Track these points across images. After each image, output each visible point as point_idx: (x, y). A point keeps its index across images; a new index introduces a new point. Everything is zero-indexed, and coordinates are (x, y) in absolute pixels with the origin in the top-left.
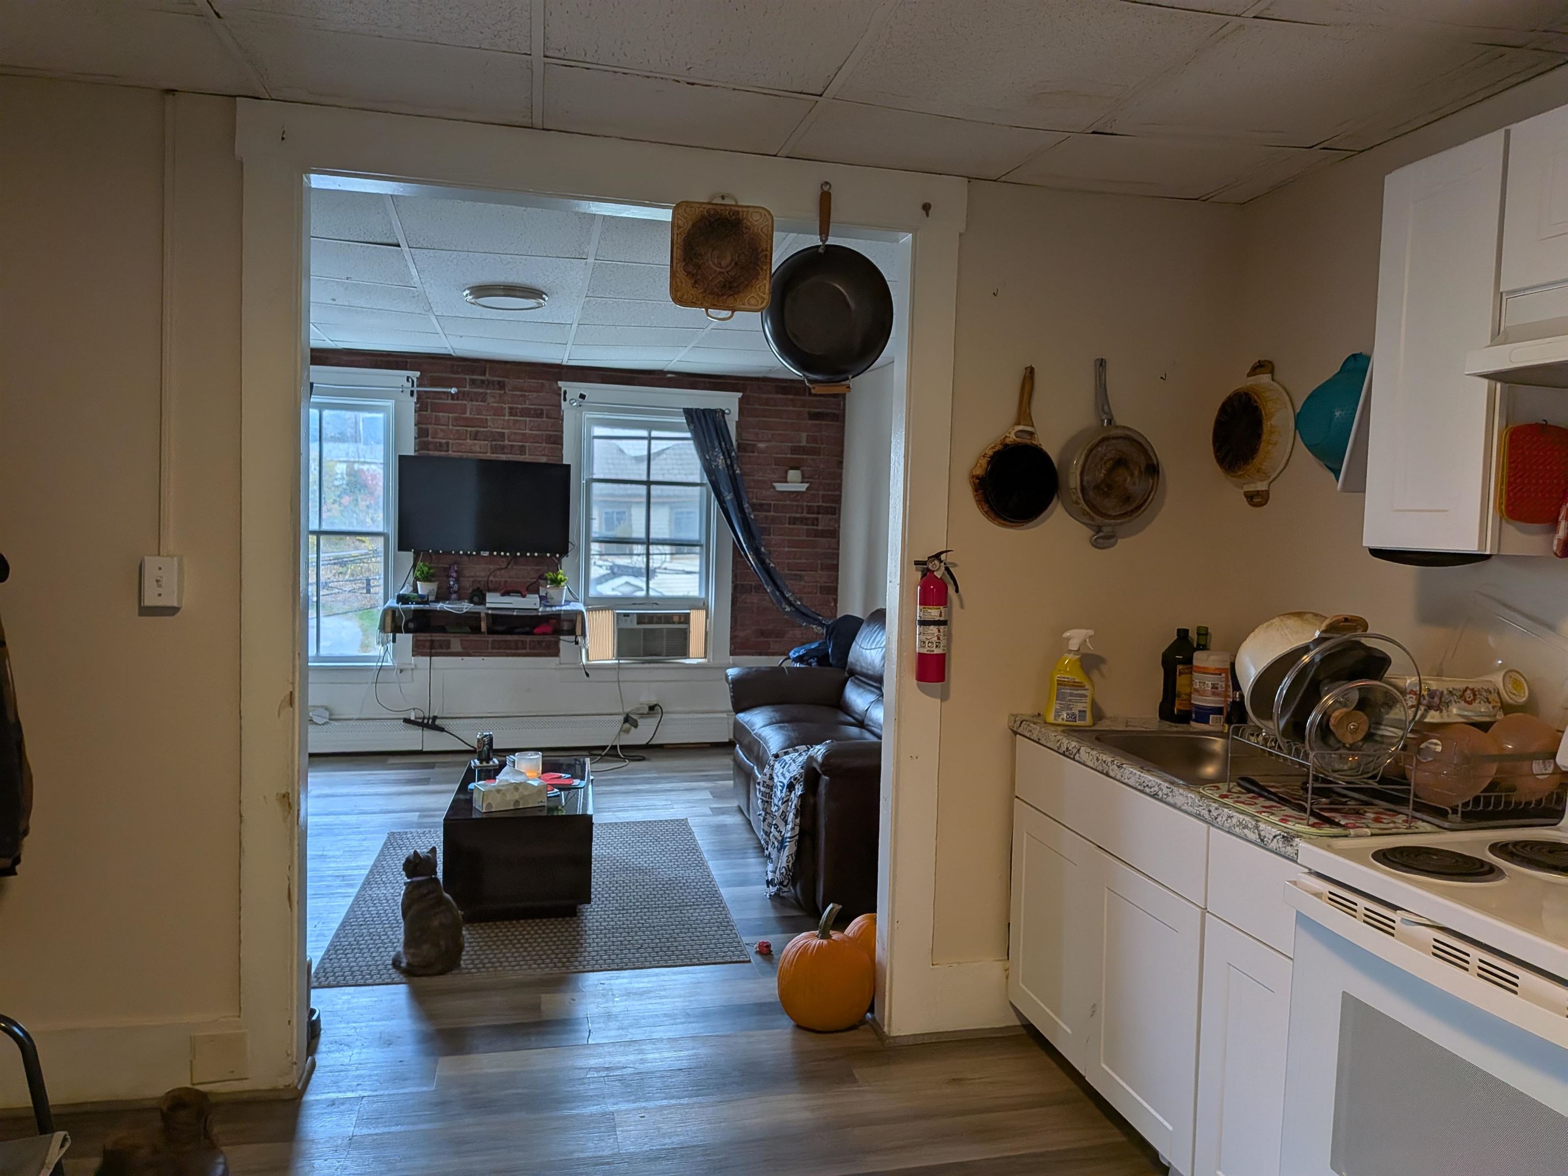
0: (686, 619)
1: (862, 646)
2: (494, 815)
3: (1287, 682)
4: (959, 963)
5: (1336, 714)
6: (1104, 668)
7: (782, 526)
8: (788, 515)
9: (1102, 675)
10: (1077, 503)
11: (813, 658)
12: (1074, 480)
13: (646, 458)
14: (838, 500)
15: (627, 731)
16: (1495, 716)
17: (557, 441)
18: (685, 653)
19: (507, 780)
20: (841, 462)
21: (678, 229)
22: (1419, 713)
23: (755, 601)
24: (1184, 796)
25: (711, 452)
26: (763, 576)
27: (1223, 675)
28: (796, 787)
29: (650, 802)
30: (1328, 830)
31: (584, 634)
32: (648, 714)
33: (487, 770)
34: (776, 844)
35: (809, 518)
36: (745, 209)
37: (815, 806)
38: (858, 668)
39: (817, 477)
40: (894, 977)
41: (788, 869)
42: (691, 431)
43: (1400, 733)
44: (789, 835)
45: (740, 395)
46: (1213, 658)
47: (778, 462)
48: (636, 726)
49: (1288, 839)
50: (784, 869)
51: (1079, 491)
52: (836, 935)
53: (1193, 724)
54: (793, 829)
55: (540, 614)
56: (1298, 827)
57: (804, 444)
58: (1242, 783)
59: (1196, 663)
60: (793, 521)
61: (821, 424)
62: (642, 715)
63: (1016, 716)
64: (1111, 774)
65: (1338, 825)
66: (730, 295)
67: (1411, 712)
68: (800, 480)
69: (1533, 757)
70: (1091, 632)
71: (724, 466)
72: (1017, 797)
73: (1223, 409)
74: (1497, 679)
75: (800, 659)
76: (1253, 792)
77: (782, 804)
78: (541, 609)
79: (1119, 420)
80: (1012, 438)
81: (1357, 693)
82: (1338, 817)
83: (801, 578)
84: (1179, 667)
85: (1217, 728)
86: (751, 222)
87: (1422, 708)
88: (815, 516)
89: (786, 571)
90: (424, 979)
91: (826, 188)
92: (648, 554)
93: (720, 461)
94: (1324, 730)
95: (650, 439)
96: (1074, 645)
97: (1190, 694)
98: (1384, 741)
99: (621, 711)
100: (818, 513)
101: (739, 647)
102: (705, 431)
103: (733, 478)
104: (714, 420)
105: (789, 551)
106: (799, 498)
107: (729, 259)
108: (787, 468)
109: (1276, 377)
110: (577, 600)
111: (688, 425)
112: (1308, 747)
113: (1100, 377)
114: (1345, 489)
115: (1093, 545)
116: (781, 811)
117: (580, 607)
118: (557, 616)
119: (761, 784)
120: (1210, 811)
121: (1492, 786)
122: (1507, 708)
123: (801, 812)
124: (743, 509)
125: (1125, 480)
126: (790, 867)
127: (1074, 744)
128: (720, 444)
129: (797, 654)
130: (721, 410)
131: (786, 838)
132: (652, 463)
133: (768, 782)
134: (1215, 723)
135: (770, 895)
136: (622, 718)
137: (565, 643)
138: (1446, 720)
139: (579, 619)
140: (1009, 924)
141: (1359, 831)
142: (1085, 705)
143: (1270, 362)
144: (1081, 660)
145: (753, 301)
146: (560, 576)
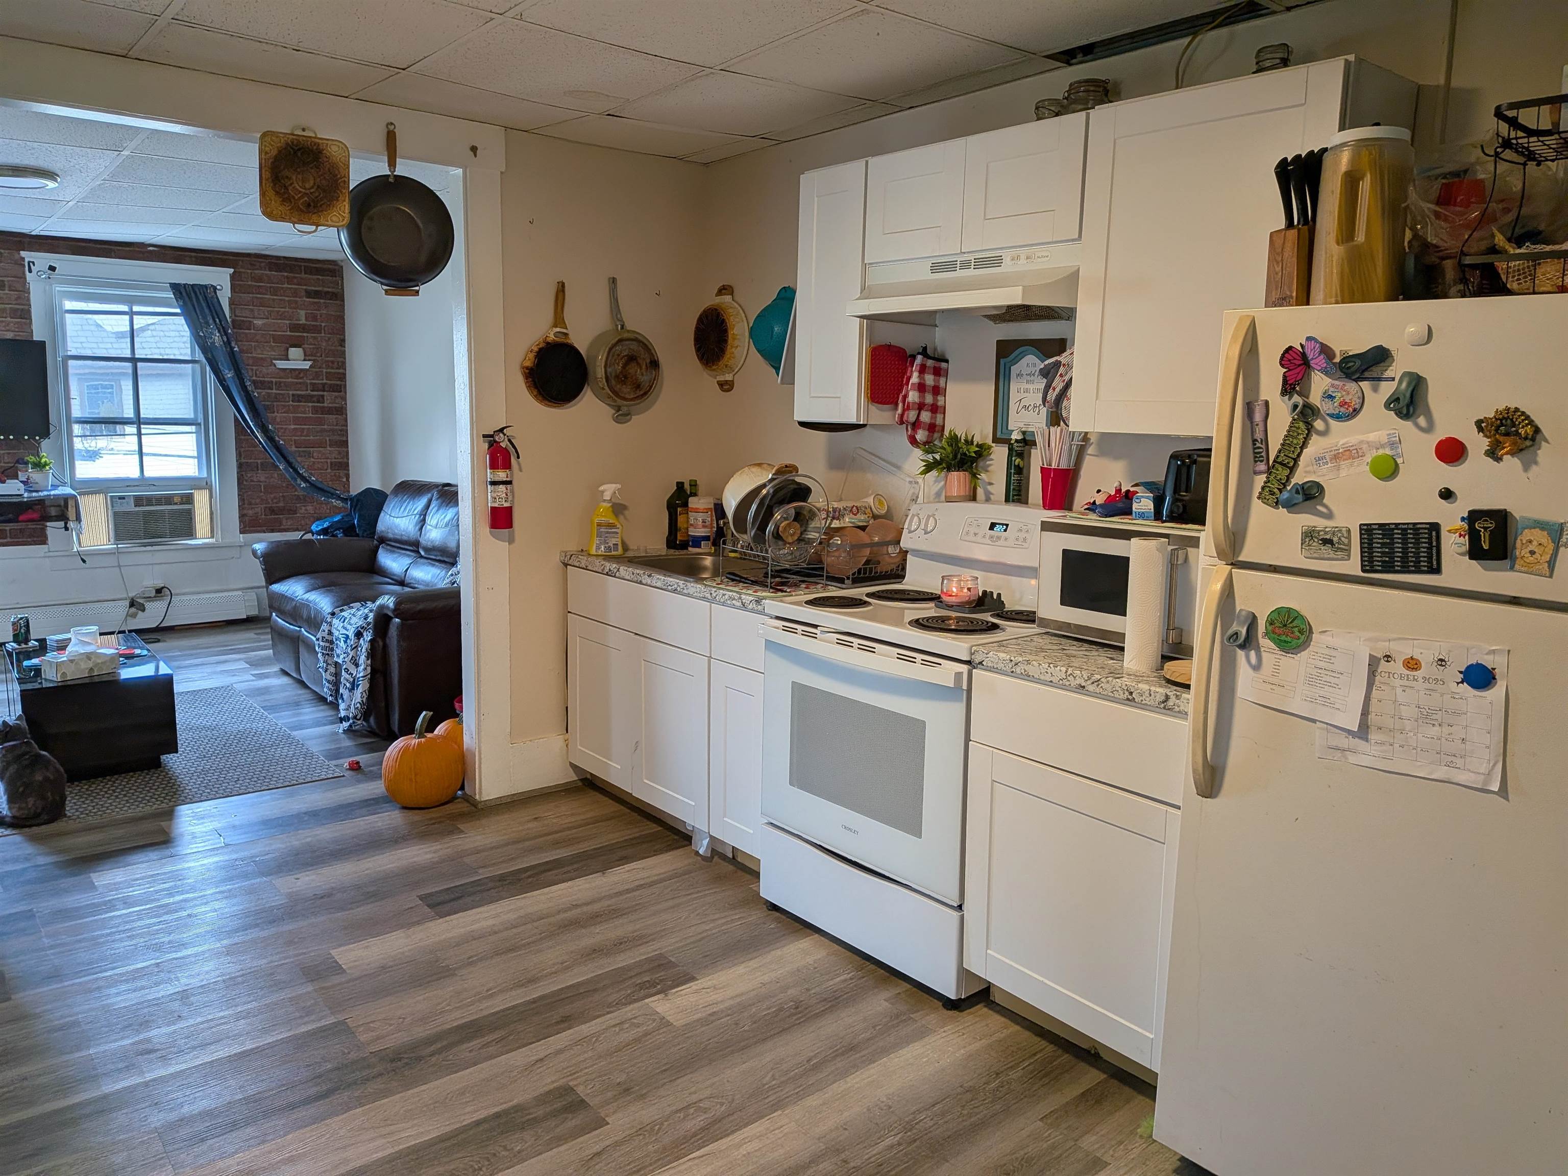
0: (188, 499)
1: (393, 515)
2: (69, 683)
3: (754, 507)
4: (531, 741)
5: (783, 525)
6: (626, 512)
7: (287, 404)
8: (291, 393)
9: (626, 518)
10: (603, 389)
11: (338, 529)
12: (600, 372)
13: (129, 335)
14: (343, 377)
15: (134, 616)
16: (868, 522)
17: (25, 314)
18: (190, 532)
19: (77, 651)
20: (344, 340)
21: (265, 155)
22: (828, 522)
23: (262, 479)
24: (694, 587)
25: (204, 329)
26: (274, 454)
27: (709, 513)
28: (365, 634)
29: (186, 676)
30: (780, 594)
31: (78, 519)
32: (155, 597)
33: (26, 651)
34: (348, 685)
35: (315, 395)
36: (324, 141)
37: (385, 647)
38: (390, 536)
39: (318, 355)
40: (482, 756)
41: (362, 704)
42: (180, 307)
43: (817, 535)
44: (361, 674)
45: (232, 270)
46: (702, 501)
47: (276, 339)
48: (143, 610)
49: (758, 602)
50: (358, 705)
51: (604, 380)
52: (429, 735)
53: (690, 549)
54: (365, 669)
55: (25, 500)
56: (764, 594)
57: (303, 321)
58: (728, 576)
59: (690, 505)
60: (298, 398)
61: (319, 302)
62: (149, 599)
63: (566, 552)
64: (644, 582)
65: (786, 592)
66: (314, 213)
67: (823, 522)
68: (303, 359)
69: (888, 544)
70: (619, 486)
71: (222, 343)
72: (569, 612)
73: (700, 320)
74: (870, 500)
75: (324, 531)
76: (736, 580)
77: (351, 650)
78: (26, 495)
79: (629, 326)
80: (552, 337)
81: (793, 510)
82: (785, 588)
83: (310, 455)
84: (679, 509)
85: (707, 551)
86: (330, 153)
87: (830, 519)
88: (321, 393)
89: (294, 448)
90: (34, 828)
91: (391, 128)
92: (139, 435)
93: (217, 338)
94: (777, 536)
95: (131, 314)
96: (607, 496)
97: (687, 529)
98: (809, 542)
99: (125, 596)
100: (324, 391)
101: (249, 525)
102: (196, 307)
103: (232, 354)
104: (206, 298)
105: (294, 429)
106: (301, 375)
107: (312, 182)
108: (288, 345)
109: (735, 298)
110: (64, 484)
111: (177, 301)
112: (767, 546)
113: (613, 291)
114: (782, 382)
115: (616, 422)
116: (351, 656)
117: (68, 490)
118: (41, 502)
119: (321, 639)
120: (711, 594)
121: (868, 562)
122: (875, 517)
123: (372, 654)
124: (246, 387)
125: (636, 372)
126: (364, 701)
127: (614, 566)
128: (215, 321)
129: (320, 528)
130: (212, 285)
131: (359, 678)
132: (136, 339)
133: (327, 637)
134: (705, 547)
135: (344, 730)
136: (127, 603)
137: (53, 529)
138: (843, 525)
139: (71, 503)
140: (567, 708)
141: (797, 593)
142: (617, 540)
143: (730, 287)
144: (612, 506)
145: (334, 219)
146: (43, 460)
